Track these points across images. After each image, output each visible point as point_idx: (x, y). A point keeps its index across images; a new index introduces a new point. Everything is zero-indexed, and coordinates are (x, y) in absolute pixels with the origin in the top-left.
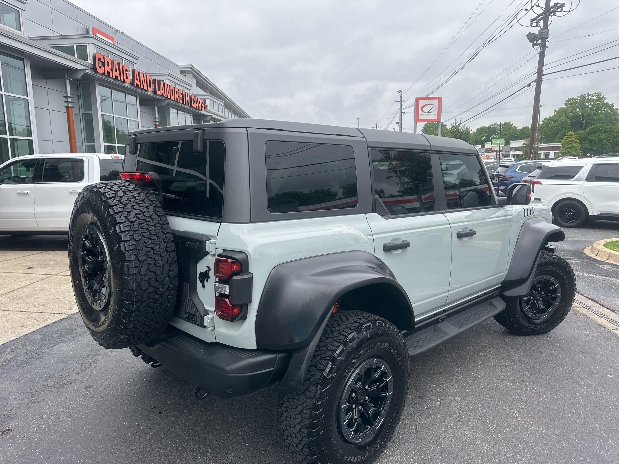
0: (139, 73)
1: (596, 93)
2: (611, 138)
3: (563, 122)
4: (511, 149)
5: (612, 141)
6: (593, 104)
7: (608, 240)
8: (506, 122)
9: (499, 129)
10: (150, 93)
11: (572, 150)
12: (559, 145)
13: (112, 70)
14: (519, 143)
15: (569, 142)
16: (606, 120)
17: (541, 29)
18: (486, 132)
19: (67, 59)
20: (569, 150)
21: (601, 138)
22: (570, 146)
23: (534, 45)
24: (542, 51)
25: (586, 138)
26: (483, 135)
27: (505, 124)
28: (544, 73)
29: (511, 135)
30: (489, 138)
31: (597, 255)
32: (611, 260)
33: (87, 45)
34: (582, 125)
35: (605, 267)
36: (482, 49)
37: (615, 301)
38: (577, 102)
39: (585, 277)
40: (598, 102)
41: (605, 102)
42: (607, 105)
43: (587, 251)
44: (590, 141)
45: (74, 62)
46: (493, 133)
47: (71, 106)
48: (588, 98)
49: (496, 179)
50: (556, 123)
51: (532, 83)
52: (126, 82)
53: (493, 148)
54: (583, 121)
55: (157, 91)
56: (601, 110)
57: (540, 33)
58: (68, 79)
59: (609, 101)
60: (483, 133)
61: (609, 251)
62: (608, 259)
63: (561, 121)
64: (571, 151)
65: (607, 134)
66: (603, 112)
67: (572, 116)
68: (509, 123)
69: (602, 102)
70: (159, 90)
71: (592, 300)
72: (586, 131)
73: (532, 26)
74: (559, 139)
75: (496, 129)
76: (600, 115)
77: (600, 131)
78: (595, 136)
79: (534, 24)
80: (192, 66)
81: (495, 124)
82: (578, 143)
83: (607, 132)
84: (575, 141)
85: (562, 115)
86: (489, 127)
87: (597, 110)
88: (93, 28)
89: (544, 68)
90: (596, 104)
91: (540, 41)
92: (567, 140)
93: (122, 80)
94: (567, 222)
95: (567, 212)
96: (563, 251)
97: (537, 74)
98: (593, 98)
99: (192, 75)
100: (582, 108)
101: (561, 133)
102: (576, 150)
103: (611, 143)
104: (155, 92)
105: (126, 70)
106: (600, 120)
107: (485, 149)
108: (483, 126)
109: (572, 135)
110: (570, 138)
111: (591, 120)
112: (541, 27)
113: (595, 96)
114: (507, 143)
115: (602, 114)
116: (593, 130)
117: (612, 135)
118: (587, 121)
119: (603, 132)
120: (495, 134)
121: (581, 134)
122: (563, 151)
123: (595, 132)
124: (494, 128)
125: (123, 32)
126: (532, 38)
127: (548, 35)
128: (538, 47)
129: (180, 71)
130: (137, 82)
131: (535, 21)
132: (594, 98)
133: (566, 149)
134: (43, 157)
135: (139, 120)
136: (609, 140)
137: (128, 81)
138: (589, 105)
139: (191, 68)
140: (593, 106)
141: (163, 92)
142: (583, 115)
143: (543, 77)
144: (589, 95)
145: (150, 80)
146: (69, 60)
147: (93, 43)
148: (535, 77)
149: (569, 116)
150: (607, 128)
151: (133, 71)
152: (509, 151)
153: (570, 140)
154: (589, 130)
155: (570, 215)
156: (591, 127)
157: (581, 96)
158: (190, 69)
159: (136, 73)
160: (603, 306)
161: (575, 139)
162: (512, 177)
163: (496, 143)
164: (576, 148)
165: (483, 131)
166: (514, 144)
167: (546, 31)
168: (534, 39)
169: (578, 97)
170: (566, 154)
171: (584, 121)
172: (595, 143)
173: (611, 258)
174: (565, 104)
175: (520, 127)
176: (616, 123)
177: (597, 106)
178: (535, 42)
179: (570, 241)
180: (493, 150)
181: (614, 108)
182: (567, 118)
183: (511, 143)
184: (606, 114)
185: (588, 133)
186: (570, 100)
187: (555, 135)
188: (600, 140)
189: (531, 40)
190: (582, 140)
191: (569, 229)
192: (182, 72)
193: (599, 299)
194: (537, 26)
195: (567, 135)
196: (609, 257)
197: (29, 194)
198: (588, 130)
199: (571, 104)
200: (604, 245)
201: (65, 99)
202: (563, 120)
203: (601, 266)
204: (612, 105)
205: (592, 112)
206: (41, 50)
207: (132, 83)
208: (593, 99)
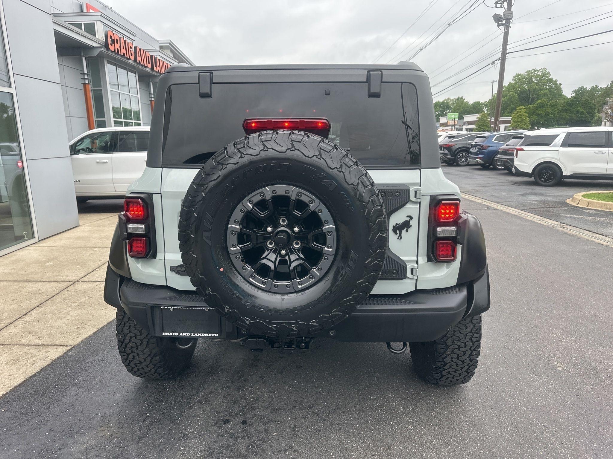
0: (140, 49)
1: (541, 69)
2: (556, 112)
3: (512, 97)
4: (465, 123)
5: (557, 115)
6: (539, 79)
7: (584, 193)
8: (459, 97)
9: (452, 103)
10: (148, 70)
11: (522, 123)
12: (509, 118)
13: (120, 47)
14: (471, 117)
15: (519, 116)
16: (551, 95)
17: (505, 10)
18: (440, 107)
19: (85, 37)
20: (519, 124)
21: (547, 112)
22: (520, 120)
23: (499, 25)
24: (507, 31)
25: (534, 112)
26: (438, 110)
27: (458, 99)
28: (507, 52)
29: (464, 110)
30: (443, 113)
31: (578, 204)
32: (590, 206)
33: (95, 22)
34: (528, 100)
35: (588, 211)
36: (447, 28)
37: (604, 230)
38: (524, 78)
39: (576, 218)
40: (544, 78)
41: (550, 78)
42: (551, 80)
43: (569, 201)
44: (538, 115)
45: (91, 40)
46: (446, 108)
47: (88, 83)
48: (535, 74)
49: (474, 149)
50: (505, 98)
51: (496, 60)
52: (131, 59)
53: (449, 122)
54: (529, 95)
55: (155, 68)
56: (546, 86)
57: (505, 14)
58: (84, 57)
59: (552, 76)
60: (438, 107)
61: (588, 200)
62: (588, 206)
63: (510, 96)
64: (521, 125)
65: (552, 108)
66: (548, 87)
67: (520, 91)
68: (462, 98)
69: (547, 77)
70: (156, 66)
71: (587, 230)
72: (534, 105)
73: (496, 7)
74: (508, 113)
75: (450, 104)
76: (545, 90)
77: (547, 105)
78: (542, 110)
79: (499, 5)
80: (171, 41)
81: (449, 99)
82: (527, 117)
83: (553, 106)
84: (524, 116)
85: (511, 90)
86: (443, 103)
87: (543, 86)
88: (87, 4)
89: (508, 47)
90: (541, 80)
91: (504, 22)
92: (517, 115)
93: (128, 57)
94: (545, 182)
95: (545, 173)
96: (550, 202)
97: (501, 52)
98: (538, 73)
99: (170, 50)
100: (529, 84)
101: (510, 107)
102: (526, 123)
103: (557, 116)
104: (152, 69)
105: (131, 48)
106: (545, 95)
107: (440, 124)
108: (437, 101)
109: (522, 110)
110: (520, 112)
111: (537, 94)
112: (505, 8)
113: (541, 72)
114: (461, 118)
115: (547, 89)
116: (540, 104)
117: (557, 109)
118: (533, 96)
119: (549, 106)
120: (448, 109)
121: (529, 108)
122: (513, 125)
123: (542, 106)
124: (447, 103)
125: (111, 8)
126: (497, 19)
127: (512, 16)
128: (502, 28)
129: (160, 46)
130: (139, 59)
131: (500, 2)
132: (540, 73)
133: (516, 122)
134: (117, 130)
135: (139, 96)
136: (554, 114)
137: (132, 58)
138: (535, 80)
139: (170, 43)
140: (539, 81)
141: (158, 68)
142: (529, 90)
143: (507, 55)
144: (535, 71)
145: (148, 57)
146: (88, 38)
147: (101, 21)
148: (500, 55)
149: (517, 91)
150: (553, 103)
151: (136, 48)
152: (462, 125)
153: (520, 114)
154: (537, 104)
155: (547, 176)
156: (538, 102)
157: (528, 72)
158: (168, 45)
159: (138, 50)
160: (597, 233)
161: (524, 113)
162: (489, 147)
163: (452, 117)
164: (525, 121)
165: (437, 106)
166: (467, 118)
167: (510, 12)
168: (499, 20)
169: (526, 73)
170: (516, 128)
171: (531, 96)
172: (542, 117)
173: (590, 205)
174: (513, 80)
175: (471, 102)
176: (559, 98)
177: (542, 81)
178: (500, 23)
179: (552, 195)
180: (448, 124)
181: (558, 83)
182: (516, 93)
183: (464, 118)
184: (551, 88)
185: (536, 107)
186: (517, 75)
187: (504, 109)
188: (547, 114)
189: (497, 21)
190: (531, 113)
191: (547, 187)
192: (161, 47)
193: (592, 229)
194: (501, 7)
195: (517, 110)
196: (589, 204)
197: (107, 163)
198: (535, 105)
199: (519, 79)
200: (582, 196)
201: (82, 76)
202: (512, 95)
203: (584, 210)
204: (556, 81)
205: (537, 87)
206: (66, 28)
207: (135, 60)
208: (539, 75)
